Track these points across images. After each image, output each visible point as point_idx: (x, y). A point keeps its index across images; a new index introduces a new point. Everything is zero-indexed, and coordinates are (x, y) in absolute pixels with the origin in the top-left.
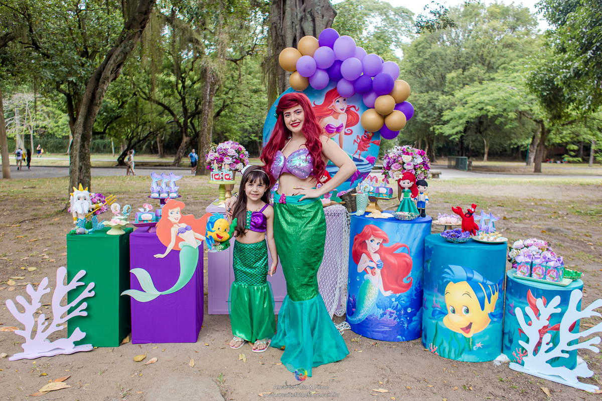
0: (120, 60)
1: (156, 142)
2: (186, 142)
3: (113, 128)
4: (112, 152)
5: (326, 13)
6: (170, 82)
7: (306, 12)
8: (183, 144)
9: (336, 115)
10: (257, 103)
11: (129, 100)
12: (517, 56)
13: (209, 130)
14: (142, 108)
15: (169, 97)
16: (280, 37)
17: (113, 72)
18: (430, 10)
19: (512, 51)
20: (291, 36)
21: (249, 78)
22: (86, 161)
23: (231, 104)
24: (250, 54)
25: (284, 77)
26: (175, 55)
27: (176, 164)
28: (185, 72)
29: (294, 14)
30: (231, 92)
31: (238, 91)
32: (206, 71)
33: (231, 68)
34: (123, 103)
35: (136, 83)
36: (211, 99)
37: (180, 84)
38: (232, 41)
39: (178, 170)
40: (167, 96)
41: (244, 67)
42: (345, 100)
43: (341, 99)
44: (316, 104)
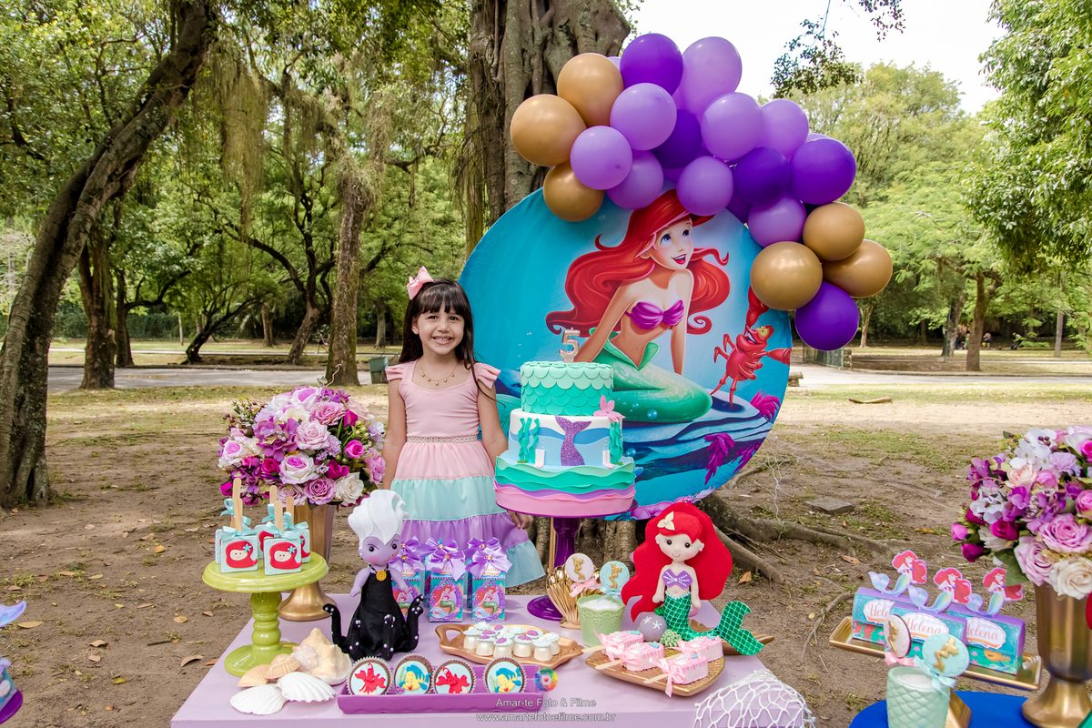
0: (131, 152)
1: (261, 316)
2: (312, 319)
3: (178, 293)
4: (178, 335)
5: (602, 27)
6: (284, 207)
7: (556, 27)
8: (307, 322)
9: (661, 276)
10: (445, 244)
11: (206, 241)
12: (927, 158)
13: (351, 296)
14: (231, 256)
15: (282, 235)
16: (491, 87)
17: (114, 178)
18: (802, 49)
19: (915, 148)
20: (520, 81)
21: (430, 198)
22: (35, 383)
23: (397, 245)
24: (433, 154)
25: (504, 180)
26: (293, 157)
27: (292, 359)
28: (311, 188)
29: (527, 32)
30: (397, 225)
31: (409, 222)
32: (347, 185)
33: (396, 179)
34: (196, 246)
35: (220, 210)
36: (355, 237)
37: (302, 210)
38: (397, 129)
39: (297, 370)
40: (279, 234)
41: (421, 178)
42: (686, 233)
43: (676, 231)
44: (602, 243)
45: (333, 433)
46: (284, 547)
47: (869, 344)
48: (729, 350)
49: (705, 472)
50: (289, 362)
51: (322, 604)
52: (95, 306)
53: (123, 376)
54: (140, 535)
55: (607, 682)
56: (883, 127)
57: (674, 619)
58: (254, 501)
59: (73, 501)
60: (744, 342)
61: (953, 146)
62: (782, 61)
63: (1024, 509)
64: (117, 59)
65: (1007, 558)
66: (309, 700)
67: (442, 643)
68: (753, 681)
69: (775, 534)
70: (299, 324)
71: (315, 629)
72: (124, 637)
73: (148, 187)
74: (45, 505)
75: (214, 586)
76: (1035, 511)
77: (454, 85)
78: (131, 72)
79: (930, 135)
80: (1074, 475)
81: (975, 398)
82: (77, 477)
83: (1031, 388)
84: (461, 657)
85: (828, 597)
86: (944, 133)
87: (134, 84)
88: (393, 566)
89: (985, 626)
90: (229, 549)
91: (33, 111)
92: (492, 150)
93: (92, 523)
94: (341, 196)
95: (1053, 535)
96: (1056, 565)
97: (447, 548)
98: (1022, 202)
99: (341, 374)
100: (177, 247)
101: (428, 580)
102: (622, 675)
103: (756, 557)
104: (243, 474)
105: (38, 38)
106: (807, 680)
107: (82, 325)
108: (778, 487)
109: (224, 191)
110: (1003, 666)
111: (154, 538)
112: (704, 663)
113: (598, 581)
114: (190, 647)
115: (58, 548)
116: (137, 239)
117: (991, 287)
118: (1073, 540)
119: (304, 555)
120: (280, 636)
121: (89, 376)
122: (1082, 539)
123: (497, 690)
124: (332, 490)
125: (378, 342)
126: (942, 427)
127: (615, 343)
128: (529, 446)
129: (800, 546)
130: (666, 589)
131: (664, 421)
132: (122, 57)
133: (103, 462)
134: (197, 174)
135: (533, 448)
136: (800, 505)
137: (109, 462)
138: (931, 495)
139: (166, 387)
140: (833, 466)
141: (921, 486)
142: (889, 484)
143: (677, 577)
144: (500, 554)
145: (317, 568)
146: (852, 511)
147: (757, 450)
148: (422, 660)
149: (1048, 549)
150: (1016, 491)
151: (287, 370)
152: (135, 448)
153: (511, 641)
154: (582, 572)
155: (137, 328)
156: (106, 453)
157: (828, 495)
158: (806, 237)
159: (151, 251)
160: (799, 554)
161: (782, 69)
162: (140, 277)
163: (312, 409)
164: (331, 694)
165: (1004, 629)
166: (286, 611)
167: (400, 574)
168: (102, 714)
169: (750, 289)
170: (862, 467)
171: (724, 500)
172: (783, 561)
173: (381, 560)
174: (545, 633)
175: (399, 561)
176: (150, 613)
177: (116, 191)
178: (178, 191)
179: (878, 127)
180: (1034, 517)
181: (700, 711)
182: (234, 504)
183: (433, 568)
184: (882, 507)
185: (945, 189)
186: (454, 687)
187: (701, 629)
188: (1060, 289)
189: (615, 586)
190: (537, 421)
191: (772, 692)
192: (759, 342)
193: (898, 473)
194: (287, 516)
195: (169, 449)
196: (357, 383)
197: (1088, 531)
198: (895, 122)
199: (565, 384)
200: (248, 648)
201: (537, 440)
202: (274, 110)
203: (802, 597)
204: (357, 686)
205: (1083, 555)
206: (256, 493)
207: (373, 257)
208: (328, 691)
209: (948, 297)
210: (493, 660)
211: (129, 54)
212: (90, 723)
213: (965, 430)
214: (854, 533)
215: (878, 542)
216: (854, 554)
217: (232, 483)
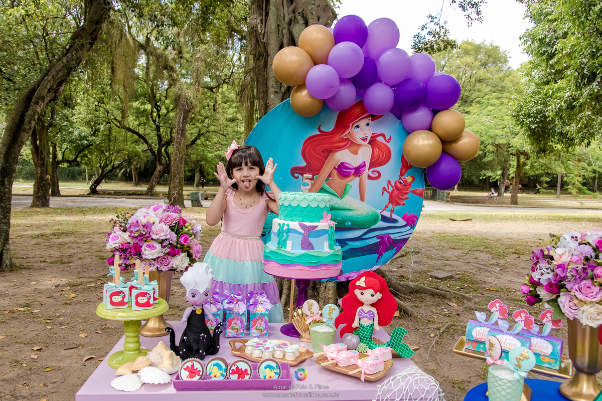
0: (61, 77)
1: (131, 169)
2: (159, 171)
3: (85, 156)
4: (85, 179)
5: (321, 14)
6: (145, 110)
7: (297, 13)
8: (156, 173)
9: (354, 148)
10: (233, 132)
11: (102, 128)
12: (491, 91)
13: (181, 159)
14: (115, 136)
15: (144, 125)
16: (261, 45)
17: (51, 90)
18: (428, 30)
19: (485, 85)
20: (276, 42)
21: (225, 107)
22: (5, 203)
23: (207, 132)
24: (227, 83)
25: (267, 95)
26: (151, 83)
27: (148, 193)
28: (160, 100)
29: (280, 16)
30: (207, 121)
31: (214, 120)
32: (180, 98)
33: (207, 96)
34: (96, 130)
35: (110, 111)
36: (184, 127)
37: (155, 112)
38: (208, 69)
39: (151, 199)
40: (142, 125)
41: (220, 96)
42: (368, 124)
43: (363, 123)
44: (322, 129)
45: (173, 230)
46: (143, 294)
47: (459, 189)
48: (391, 189)
49: (376, 256)
50: (146, 194)
51: (164, 327)
52: (39, 162)
53: (54, 201)
54: (62, 288)
55: (328, 373)
56: (468, 75)
57: (365, 337)
58: (126, 269)
59: (24, 269)
60: (399, 185)
61: (504, 85)
62: (417, 36)
63: (564, 277)
64: (54, 28)
65: (553, 304)
66: (156, 383)
67: (233, 350)
68: (410, 372)
69: (412, 290)
70: (152, 174)
71: (160, 342)
72: (51, 345)
73: (71, 98)
74: (8, 271)
75: (103, 317)
76: (570, 278)
77: (239, 46)
78: (62, 35)
79: (492, 79)
80: (591, 257)
81: (515, 219)
82: (27, 256)
83: (545, 214)
84: (244, 358)
85: (441, 325)
86: (500, 78)
87: (64, 40)
88: (205, 306)
89: (541, 342)
90: (111, 296)
91: (7, 55)
92: (261, 79)
93: (35, 281)
94: (177, 105)
95: (580, 291)
96: (582, 308)
97: (236, 296)
98: (541, 115)
99: (176, 201)
100: (86, 131)
101: (225, 314)
102: (336, 369)
103: (402, 303)
104: (120, 253)
105: (11, 14)
106: (430, 370)
107: (32, 173)
108: (412, 265)
109: (112, 101)
110: (551, 365)
111: (70, 290)
112: (382, 362)
113: (321, 315)
114: (88, 351)
115: (15, 295)
116: (64, 126)
117: (524, 160)
118: (592, 294)
119: (155, 299)
120: (140, 346)
121: (35, 200)
122: (597, 294)
123: (265, 377)
124: (171, 263)
125: (195, 184)
126: (499, 234)
127: (328, 184)
128: (283, 239)
129: (425, 297)
130: (360, 320)
131: (354, 227)
132: (58, 27)
133: (42, 247)
134: (97, 91)
135: (285, 240)
136: (424, 275)
137: (45, 247)
138: (494, 270)
139: (78, 207)
140: (441, 254)
141: (489, 265)
142: (472, 264)
143: (367, 313)
144: (266, 300)
145: (162, 307)
146: (452, 278)
147: (405, 244)
148: (222, 360)
149: (577, 299)
150: (559, 266)
151: (145, 199)
152: (60, 240)
153: (272, 349)
154: (312, 310)
155: (63, 175)
156: (44, 242)
157: (439, 269)
158: (433, 128)
159: (72, 133)
160: (424, 301)
161: (417, 40)
162: (65, 147)
163: (161, 217)
164: (169, 379)
165: (551, 344)
166: (144, 331)
167: (209, 310)
168: (37, 388)
169: (403, 155)
170: (457, 255)
171: (384, 272)
172: (416, 305)
173: (199, 302)
174: (291, 345)
175: (209, 303)
176: (66, 331)
177: (52, 98)
178: (87, 100)
179: (465, 74)
180: (570, 281)
181: (380, 390)
182: (115, 270)
183: (228, 307)
184: (468, 276)
185: (500, 108)
186: (240, 376)
187: (379, 343)
188: (560, 162)
189: (331, 318)
190: (288, 225)
191: (420, 379)
192: (407, 185)
193: (476, 258)
194: (146, 277)
195: (79, 241)
196: (183, 206)
197: (600, 289)
198: (474, 72)
199: (304, 205)
200: (121, 353)
201: (288, 236)
202: (141, 57)
203: (427, 325)
204: (185, 375)
205: (597, 303)
206: (127, 264)
207: (193, 138)
208: (167, 377)
209: (501, 165)
210: (263, 360)
211: (62, 25)
212: (30, 394)
213: (511, 236)
214: (453, 290)
215: (467, 295)
216: (454, 301)
217: (114, 258)
